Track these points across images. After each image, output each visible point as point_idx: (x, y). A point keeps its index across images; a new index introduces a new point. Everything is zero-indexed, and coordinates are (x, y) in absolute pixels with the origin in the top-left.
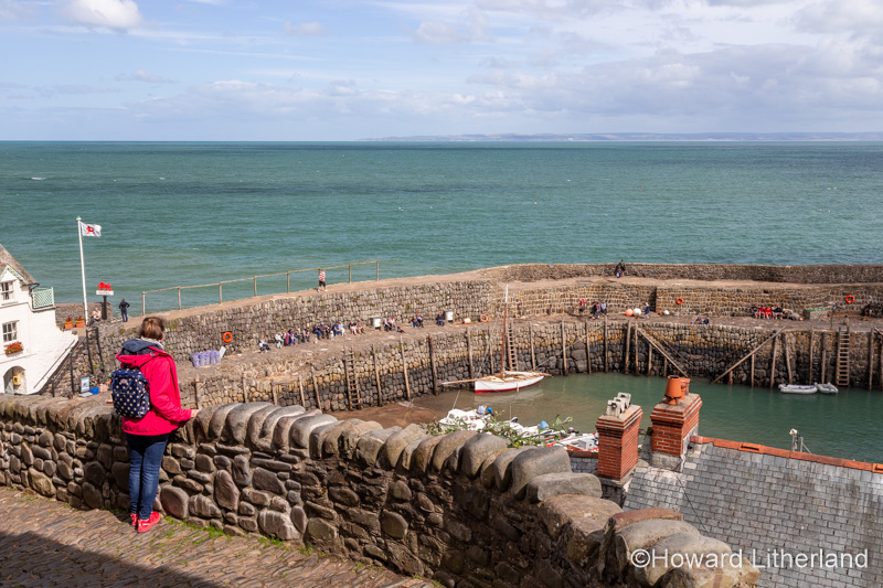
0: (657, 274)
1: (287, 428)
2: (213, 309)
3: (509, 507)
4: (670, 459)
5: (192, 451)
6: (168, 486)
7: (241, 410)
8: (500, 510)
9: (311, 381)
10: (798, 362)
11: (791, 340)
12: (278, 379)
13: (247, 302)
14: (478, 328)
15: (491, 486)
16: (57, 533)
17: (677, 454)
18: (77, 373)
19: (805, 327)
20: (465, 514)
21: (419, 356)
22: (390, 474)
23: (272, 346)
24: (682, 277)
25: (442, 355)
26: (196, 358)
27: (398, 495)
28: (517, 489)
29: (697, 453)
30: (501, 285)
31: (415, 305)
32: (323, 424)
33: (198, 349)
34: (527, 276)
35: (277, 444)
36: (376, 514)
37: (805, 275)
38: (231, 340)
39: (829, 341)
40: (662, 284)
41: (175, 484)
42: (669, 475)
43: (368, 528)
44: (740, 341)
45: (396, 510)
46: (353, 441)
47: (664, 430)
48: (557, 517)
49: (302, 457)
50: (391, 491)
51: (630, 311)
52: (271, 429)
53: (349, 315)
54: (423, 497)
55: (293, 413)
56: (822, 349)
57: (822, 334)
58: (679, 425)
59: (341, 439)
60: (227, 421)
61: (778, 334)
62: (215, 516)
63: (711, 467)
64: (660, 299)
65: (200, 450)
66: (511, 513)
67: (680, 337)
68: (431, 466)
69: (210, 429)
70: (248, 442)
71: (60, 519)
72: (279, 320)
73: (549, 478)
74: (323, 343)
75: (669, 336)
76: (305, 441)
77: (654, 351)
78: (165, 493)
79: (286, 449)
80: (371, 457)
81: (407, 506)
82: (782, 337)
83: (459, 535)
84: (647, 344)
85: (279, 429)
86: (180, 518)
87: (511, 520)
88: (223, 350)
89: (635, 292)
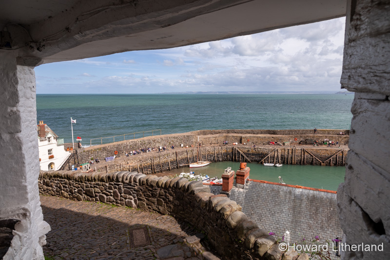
0: (242, 133)
1: (133, 178)
2: (111, 144)
3: (188, 196)
4: (241, 185)
5: (107, 184)
6: (101, 194)
7: (121, 173)
8: (186, 197)
9: (141, 165)
10: (282, 158)
11: (280, 151)
12: (131, 165)
13: (122, 142)
14: (190, 149)
15: (184, 191)
16: (70, 208)
17: (243, 184)
18: (70, 164)
19: (283, 147)
20: (178, 198)
21: (173, 157)
22: (159, 189)
23: (129, 155)
24: (249, 133)
25: (180, 157)
26: (107, 159)
27: (161, 194)
28: (190, 191)
29: (249, 183)
30: (197, 136)
31: (172, 142)
32: (142, 176)
33: (107, 156)
34: (205, 133)
35: (130, 182)
36: (156, 199)
37: (283, 133)
38: (117, 153)
39: (290, 151)
40: (243, 136)
41: (103, 193)
42: (241, 190)
43: (154, 203)
44: (265, 152)
45: (161, 198)
46: (150, 180)
47: (239, 177)
48: (199, 197)
49: (137, 185)
50: (159, 193)
51: (234, 143)
52: (129, 178)
53: (152, 146)
54: (168, 194)
55: (135, 173)
56: (288, 154)
57: (288, 150)
58: (244, 176)
59: (147, 180)
60: (117, 176)
61: (276, 149)
62: (114, 202)
63: (252, 187)
64: (243, 140)
65: (110, 184)
66: (189, 197)
67: (248, 151)
68: (169, 186)
69: (112, 178)
70: (123, 181)
71: (71, 204)
72: (131, 147)
73: (197, 188)
74: (144, 154)
75: (246, 151)
76: (138, 181)
77: (241, 155)
78: (100, 196)
79: (132, 183)
80: (154, 185)
81: (163, 197)
82: (277, 150)
83: (176, 203)
84: (239, 153)
85: (131, 178)
86: (104, 202)
87: (189, 199)
88: (115, 156)
89: (236, 138)
